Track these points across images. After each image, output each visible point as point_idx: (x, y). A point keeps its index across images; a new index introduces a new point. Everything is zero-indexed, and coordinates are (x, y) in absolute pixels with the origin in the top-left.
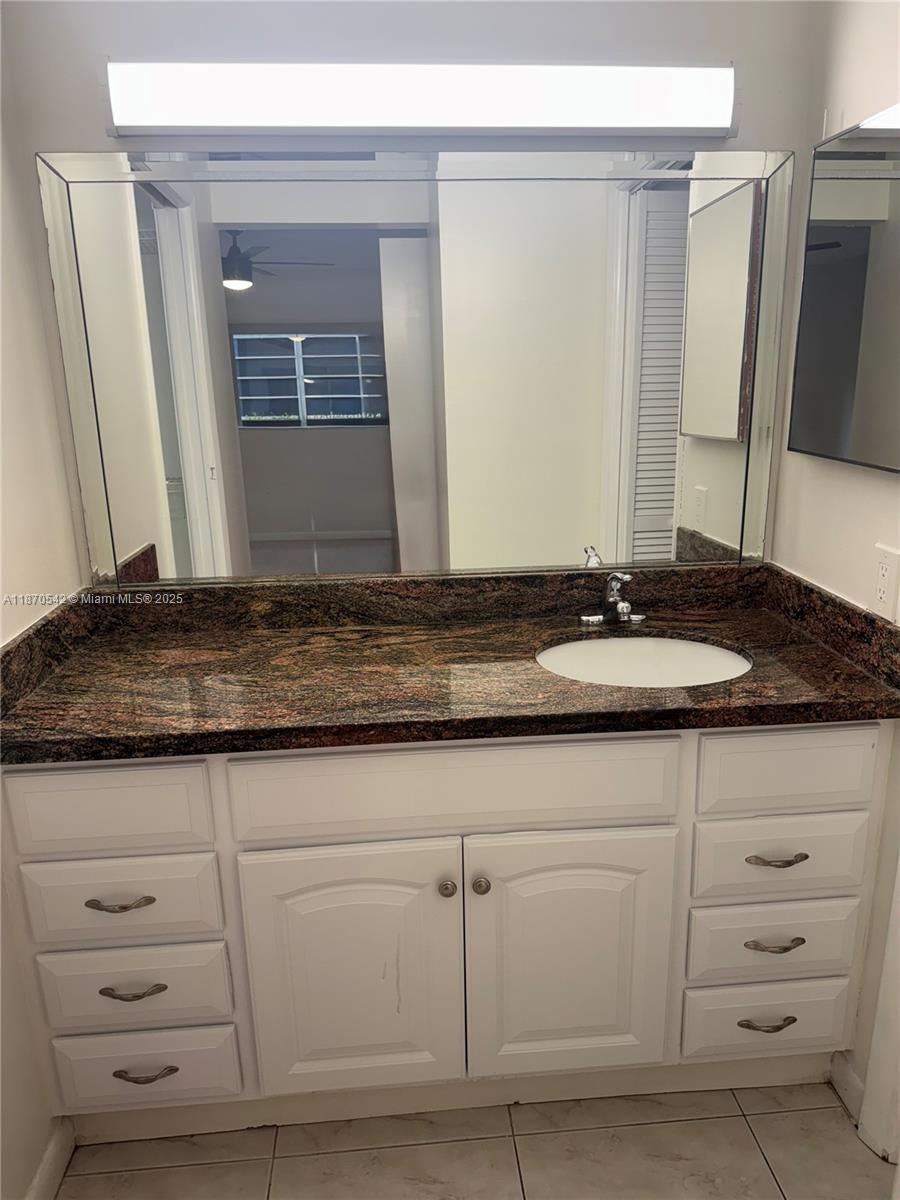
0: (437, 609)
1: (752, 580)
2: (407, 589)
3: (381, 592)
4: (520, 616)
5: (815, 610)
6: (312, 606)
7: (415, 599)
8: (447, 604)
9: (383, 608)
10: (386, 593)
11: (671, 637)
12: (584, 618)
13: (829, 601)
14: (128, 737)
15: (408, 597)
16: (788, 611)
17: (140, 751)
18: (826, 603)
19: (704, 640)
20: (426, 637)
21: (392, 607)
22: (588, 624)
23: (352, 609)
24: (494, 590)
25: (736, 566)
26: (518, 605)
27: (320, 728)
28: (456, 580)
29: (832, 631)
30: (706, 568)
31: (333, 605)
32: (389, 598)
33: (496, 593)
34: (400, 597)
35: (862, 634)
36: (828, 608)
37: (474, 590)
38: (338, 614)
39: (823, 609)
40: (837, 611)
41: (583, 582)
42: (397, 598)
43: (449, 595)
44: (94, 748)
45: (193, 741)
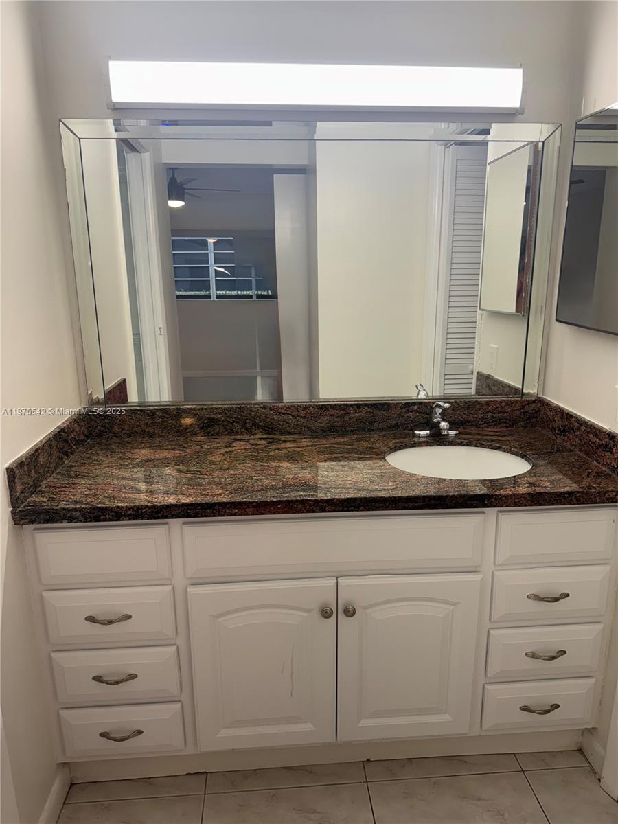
0: (317, 425)
1: (529, 409)
2: (298, 411)
3: (280, 413)
4: (373, 430)
5: (573, 429)
6: (234, 421)
7: (304, 418)
8: (324, 421)
9: (281, 423)
10: (284, 414)
11: (476, 446)
12: (417, 432)
13: (583, 423)
14: (118, 507)
15: (299, 416)
16: (555, 430)
17: (125, 516)
18: (581, 425)
19: (498, 449)
20: (310, 444)
21: (287, 423)
22: (419, 436)
23: (260, 424)
24: (356, 413)
25: (520, 399)
26: (372, 423)
27: (245, 503)
28: (331, 405)
29: (585, 443)
30: (499, 400)
31: (248, 421)
32: (285, 417)
33: (357, 415)
34: (293, 416)
35: (606, 446)
36: (583, 428)
37: (342, 412)
38: (251, 427)
39: (579, 429)
40: (589, 430)
41: (416, 408)
42: (291, 417)
43: (326, 415)
44: (96, 514)
45: (161, 510)
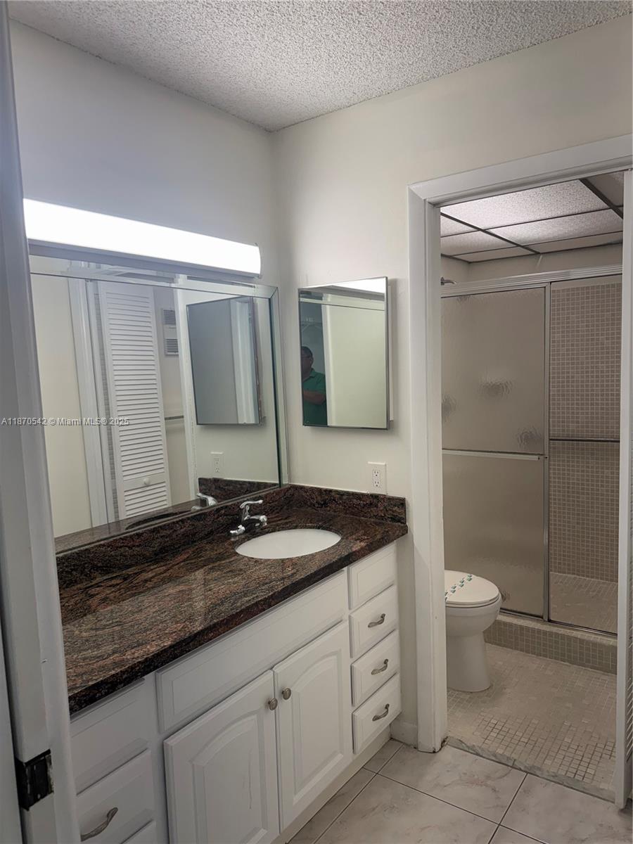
0: (151, 549)
2: (133, 541)
3: (117, 547)
4: (195, 541)
5: (335, 501)
6: (72, 570)
7: (138, 546)
8: (156, 545)
9: (119, 558)
10: (121, 547)
11: (279, 531)
12: (232, 532)
15: (134, 546)
16: (314, 505)
18: (342, 495)
19: (296, 528)
21: (125, 556)
22: (235, 535)
23: (99, 565)
24: (181, 528)
25: (278, 489)
26: (194, 535)
28: (161, 527)
29: (349, 507)
31: (86, 565)
32: (122, 550)
34: (129, 547)
35: (371, 504)
36: (345, 497)
37: (171, 531)
38: (90, 571)
39: (341, 499)
40: (351, 497)
41: (223, 512)
42: (127, 549)
43: (157, 538)
